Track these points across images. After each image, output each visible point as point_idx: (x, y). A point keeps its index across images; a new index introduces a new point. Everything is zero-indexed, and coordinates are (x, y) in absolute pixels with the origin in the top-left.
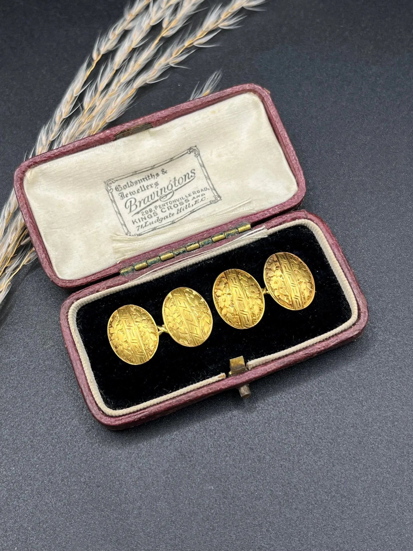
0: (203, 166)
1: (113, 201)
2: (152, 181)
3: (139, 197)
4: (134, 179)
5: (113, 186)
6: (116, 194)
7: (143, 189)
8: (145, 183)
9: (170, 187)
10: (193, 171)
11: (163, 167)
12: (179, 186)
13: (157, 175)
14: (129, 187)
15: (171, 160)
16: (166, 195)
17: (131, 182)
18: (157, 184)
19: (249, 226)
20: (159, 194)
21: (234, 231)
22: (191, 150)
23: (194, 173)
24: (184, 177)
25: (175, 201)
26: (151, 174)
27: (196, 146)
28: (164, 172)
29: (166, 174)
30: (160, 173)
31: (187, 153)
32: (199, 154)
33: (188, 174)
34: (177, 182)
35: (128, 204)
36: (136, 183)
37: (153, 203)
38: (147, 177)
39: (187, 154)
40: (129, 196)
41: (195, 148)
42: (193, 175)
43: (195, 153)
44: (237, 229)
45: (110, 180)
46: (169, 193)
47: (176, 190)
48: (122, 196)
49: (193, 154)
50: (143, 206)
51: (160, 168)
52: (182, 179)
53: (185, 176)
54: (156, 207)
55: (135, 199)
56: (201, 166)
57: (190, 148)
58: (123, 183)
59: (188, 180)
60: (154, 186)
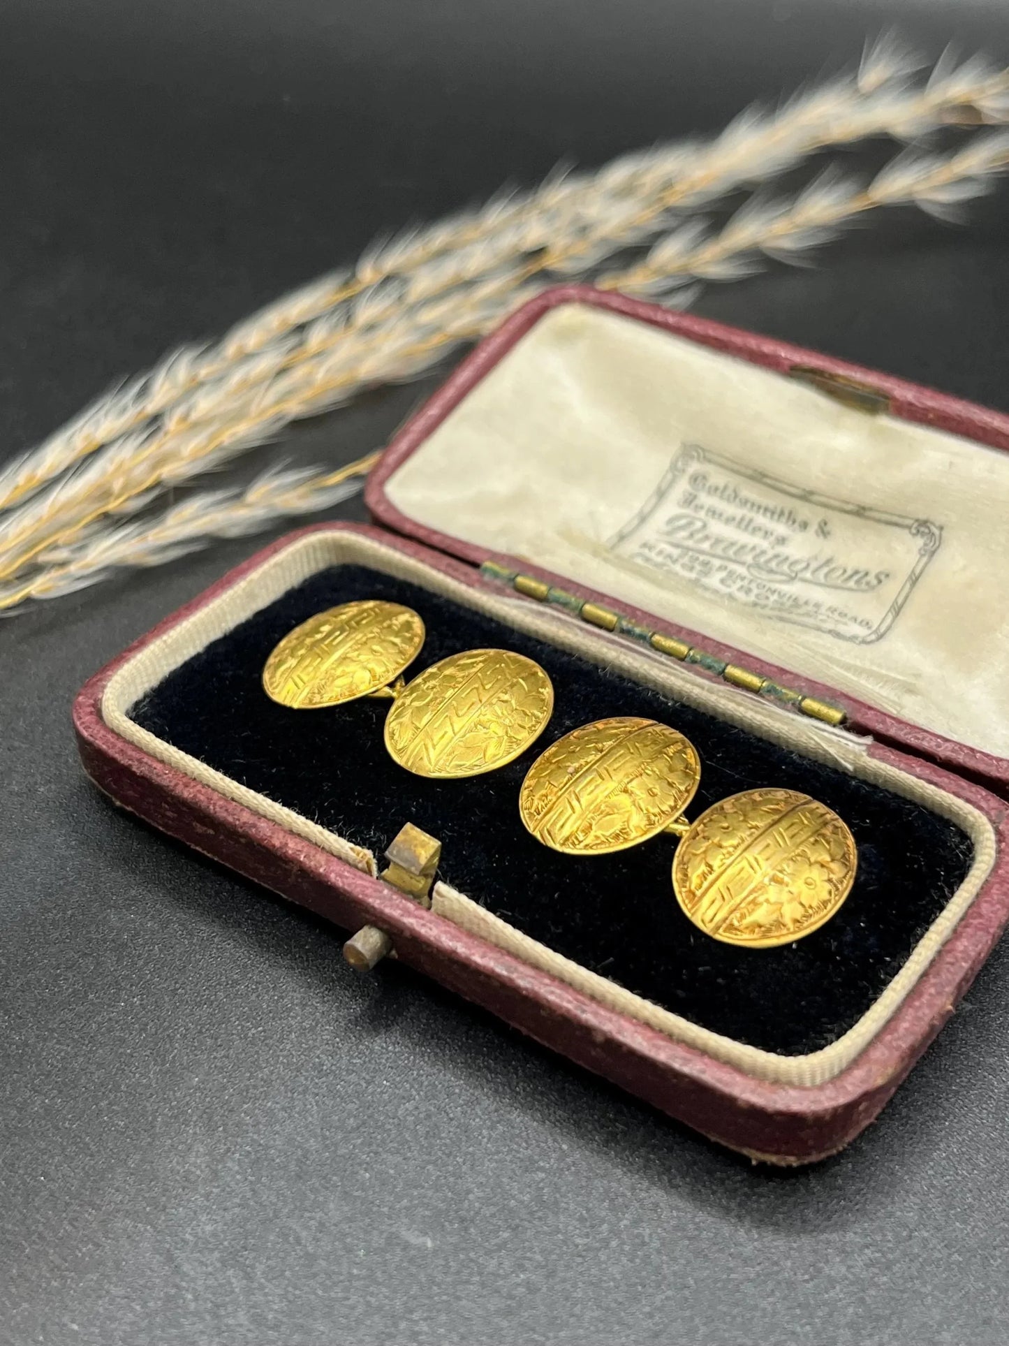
0: (914, 580)
1: (661, 494)
2: (781, 529)
3: (717, 528)
4: (750, 492)
5: (694, 467)
6: (682, 486)
7: (745, 525)
8: (761, 520)
9: (799, 567)
10: (882, 577)
11: (830, 513)
12: (822, 580)
13: (804, 526)
14: (721, 497)
15: (861, 512)
16: (771, 571)
17: (735, 491)
18: (782, 541)
19: (837, 716)
20: (762, 560)
21: (791, 694)
22: (922, 529)
23: (880, 582)
24: (849, 572)
25: (774, 592)
26: (790, 513)
27: (941, 528)
28: (823, 531)
29: (821, 537)
30: (814, 527)
31: (909, 527)
32: (933, 553)
33: (867, 574)
34: (825, 570)
35: (683, 522)
36: (745, 502)
37: (730, 560)
38: (778, 511)
39: (907, 531)
40: (702, 514)
41: (937, 532)
42: (874, 582)
43: (925, 545)
44: (804, 698)
45: (696, 447)
46: (782, 574)
47: (804, 580)
48: (689, 500)
49: (920, 541)
50: (706, 546)
51: (822, 513)
52: (845, 571)
53: (856, 572)
54: (721, 568)
55: (705, 526)
56: (910, 577)
57: (925, 523)
58: (718, 478)
59: (851, 584)
60: (772, 539)
